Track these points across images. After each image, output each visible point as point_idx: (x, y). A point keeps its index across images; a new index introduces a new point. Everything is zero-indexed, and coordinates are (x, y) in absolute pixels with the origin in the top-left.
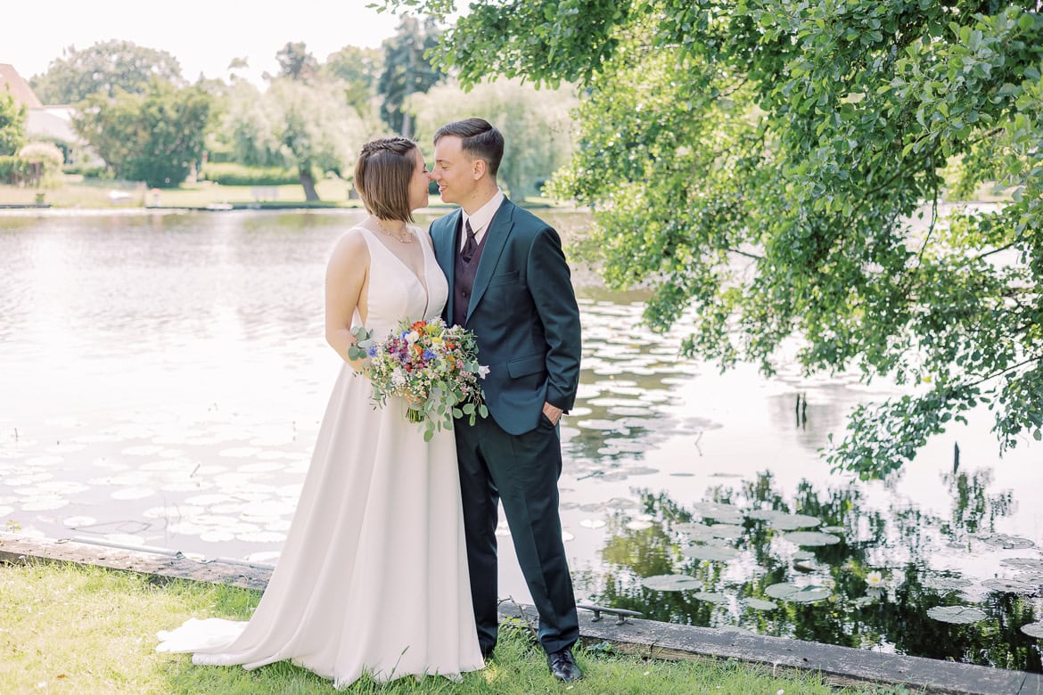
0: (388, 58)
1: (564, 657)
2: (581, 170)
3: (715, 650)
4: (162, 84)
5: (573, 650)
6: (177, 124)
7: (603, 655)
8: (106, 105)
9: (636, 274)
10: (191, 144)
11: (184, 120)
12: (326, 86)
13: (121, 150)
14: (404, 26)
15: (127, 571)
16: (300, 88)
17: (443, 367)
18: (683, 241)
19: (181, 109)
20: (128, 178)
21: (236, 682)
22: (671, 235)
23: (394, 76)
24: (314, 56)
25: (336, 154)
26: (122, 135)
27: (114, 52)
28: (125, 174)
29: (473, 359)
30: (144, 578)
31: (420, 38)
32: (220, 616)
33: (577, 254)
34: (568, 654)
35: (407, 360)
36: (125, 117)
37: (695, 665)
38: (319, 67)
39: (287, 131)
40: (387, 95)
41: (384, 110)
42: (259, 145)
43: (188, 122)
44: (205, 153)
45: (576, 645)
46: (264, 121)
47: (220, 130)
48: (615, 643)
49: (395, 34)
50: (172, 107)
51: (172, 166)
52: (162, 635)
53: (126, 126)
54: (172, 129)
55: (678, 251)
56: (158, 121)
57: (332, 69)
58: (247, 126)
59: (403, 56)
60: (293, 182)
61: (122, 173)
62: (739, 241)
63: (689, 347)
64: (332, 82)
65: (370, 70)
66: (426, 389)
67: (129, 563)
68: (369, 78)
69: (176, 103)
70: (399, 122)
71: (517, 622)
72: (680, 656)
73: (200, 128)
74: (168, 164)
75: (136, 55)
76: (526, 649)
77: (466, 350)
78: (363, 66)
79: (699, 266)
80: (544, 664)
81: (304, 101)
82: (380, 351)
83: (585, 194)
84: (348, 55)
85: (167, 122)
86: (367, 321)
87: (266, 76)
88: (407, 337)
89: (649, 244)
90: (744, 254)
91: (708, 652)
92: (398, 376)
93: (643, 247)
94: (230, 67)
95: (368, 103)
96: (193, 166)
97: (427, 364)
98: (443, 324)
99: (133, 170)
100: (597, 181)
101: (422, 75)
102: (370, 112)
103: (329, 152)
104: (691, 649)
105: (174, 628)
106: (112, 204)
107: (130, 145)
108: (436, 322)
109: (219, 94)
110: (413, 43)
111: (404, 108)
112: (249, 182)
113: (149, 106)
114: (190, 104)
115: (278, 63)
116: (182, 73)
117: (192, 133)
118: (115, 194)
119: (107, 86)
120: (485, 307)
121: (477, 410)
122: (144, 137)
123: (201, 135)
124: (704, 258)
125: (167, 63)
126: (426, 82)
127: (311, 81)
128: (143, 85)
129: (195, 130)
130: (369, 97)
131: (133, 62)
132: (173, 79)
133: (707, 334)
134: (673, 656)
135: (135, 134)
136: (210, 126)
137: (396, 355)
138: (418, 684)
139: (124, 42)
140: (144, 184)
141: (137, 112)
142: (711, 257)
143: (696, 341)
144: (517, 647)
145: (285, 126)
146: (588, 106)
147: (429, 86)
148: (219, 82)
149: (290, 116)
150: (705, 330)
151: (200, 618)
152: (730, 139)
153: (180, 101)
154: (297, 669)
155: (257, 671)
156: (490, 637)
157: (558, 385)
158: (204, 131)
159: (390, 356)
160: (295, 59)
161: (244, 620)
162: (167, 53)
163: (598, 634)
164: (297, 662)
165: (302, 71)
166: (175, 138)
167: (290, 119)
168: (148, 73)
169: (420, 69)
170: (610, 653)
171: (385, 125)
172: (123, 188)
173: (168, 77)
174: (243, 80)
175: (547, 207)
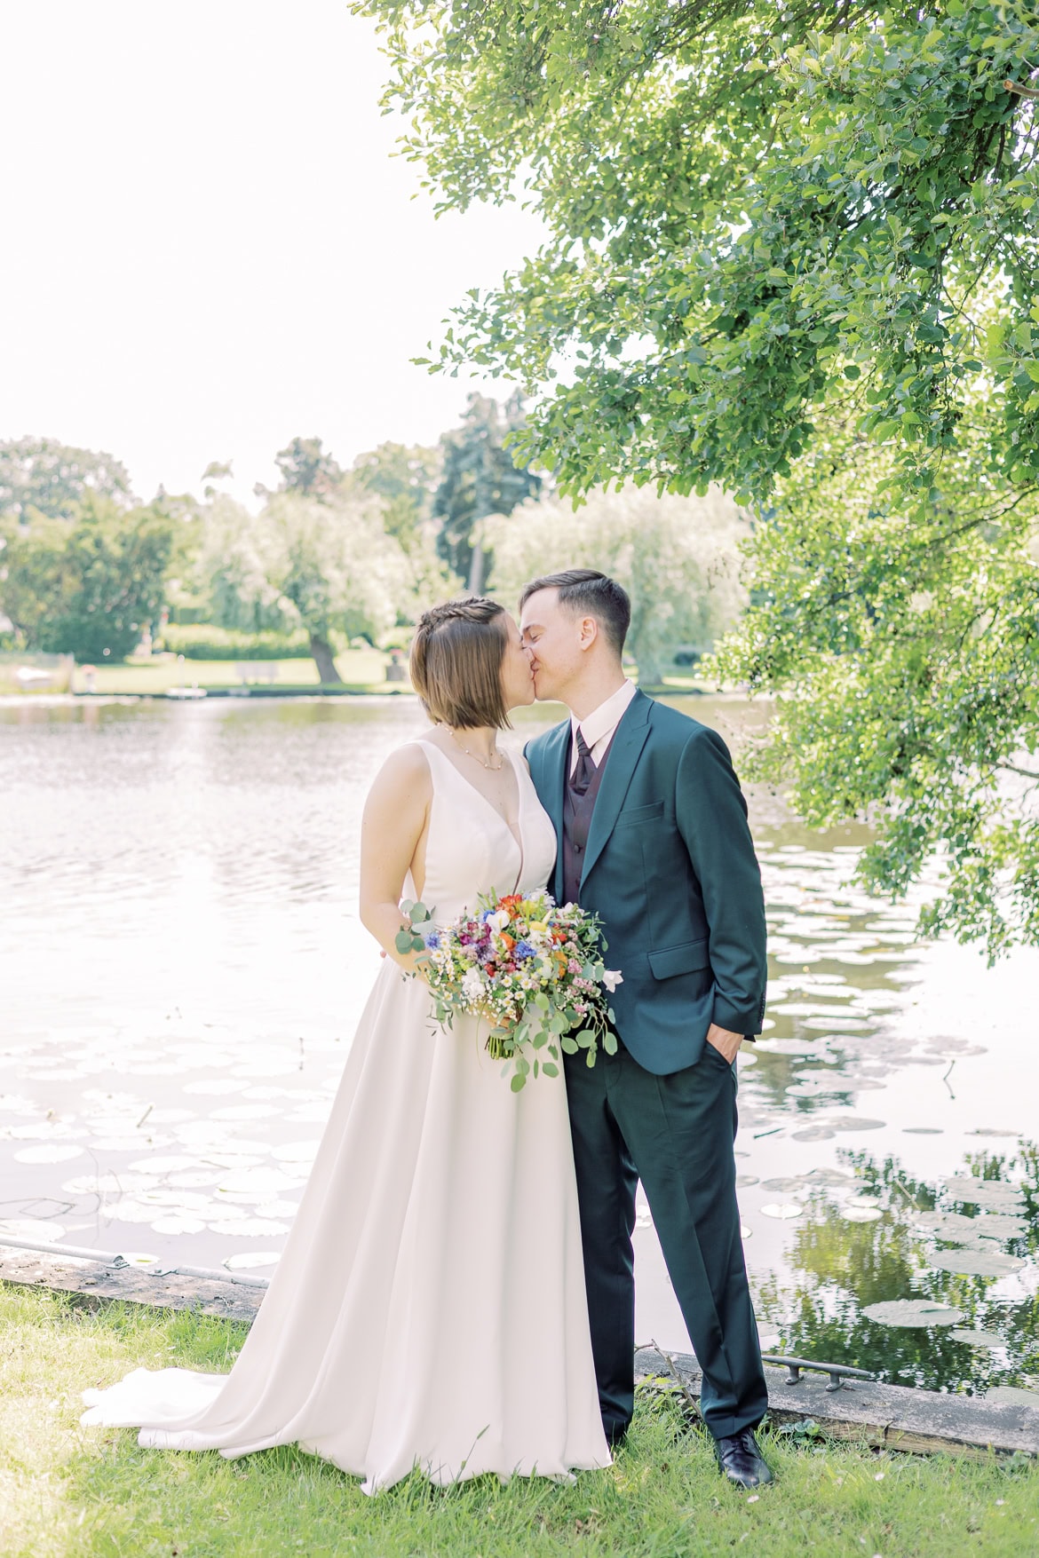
0: (447, 461)
1: (742, 1445)
2: (760, 637)
3: (992, 1437)
4: (101, 503)
5: (757, 1434)
6: (123, 566)
7: (805, 1442)
8: (14, 538)
9: (847, 803)
10: (144, 595)
11: (133, 558)
12: (352, 505)
13: (37, 606)
14: (474, 412)
15: (38, 1287)
16: (315, 510)
17: (547, 970)
18: (923, 751)
19: (129, 541)
20: (46, 649)
21: (208, 1479)
22: (902, 742)
23: (457, 488)
24: (334, 458)
25: (367, 610)
26: (38, 582)
27: (29, 454)
28: (43, 642)
29: (597, 959)
30: (63, 1298)
31: (498, 429)
32: (183, 1366)
33: (752, 770)
34: (748, 1440)
35: (489, 957)
36: (43, 555)
37: (960, 1461)
38: (342, 476)
39: (292, 574)
40: (447, 517)
41: (442, 542)
42: (245, 595)
43: (139, 561)
44: (165, 609)
45: (762, 1424)
46: (255, 561)
47: (188, 573)
48: (824, 1421)
49: (461, 423)
50: (115, 540)
51: (114, 629)
52: (90, 1395)
53: (45, 569)
54: (114, 573)
55: (914, 767)
56: (93, 561)
57: (362, 479)
58: (230, 568)
59: (473, 457)
60: (299, 653)
61: (38, 640)
62: (1011, 748)
63: (931, 923)
64: (361, 499)
65: (420, 481)
66: (517, 1004)
67: (39, 1274)
68: (419, 493)
69: (121, 534)
70: (465, 560)
71: (662, 1383)
72: (934, 1446)
73: (158, 571)
74: (108, 627)
75: (62, 460)
76: (678, 1429)
77: (586, 944)
78: (410, 474)
79: (948, 790)
80: (709, 1456)
81: (320, 529)
82: (446, 941)
83: (765, 675)
84: (387, 457)
85: (107, 562)
86: (425, 893)
87: (259, 490)
88: (491, 920)
89: (867, 756)
90: (1023, 773)
91: (980, 1441)
92: (474, 983)
93: (857, 760)
94: (204, 477)
95: (417, 530)
96: (146, 630)
97: (520, 965)
98: (549, 900)
99: (55, 635)
100: (784, 654)
101: (501, 486)
102: (419, 543)
103: (356, 608)
104: (952, 1434)
105: (110, 1384)
106: (22, 688)
107: (50, 597)
108: (538, 897)
109: (188, 518)
110: (488, 438)
111: (473, 540)
112: (233, 655)
113: (80, 537)
114: (143, 533)
115: (278, 469)
116: (131, 486)
117: (146, 579)
118: (26, 673)
119: (17, 508)
120: (610, 864)
121: (599, 1040)
122: (71, 585)
123: (160, 581)
124: (957, 778)
125: (108, 470)
126: (508, 498)
127: (329, 498)
128: (71, 505)
129: (151, 575)
130: (418, 521)
131: (57, 470)
132: (118, 496)
133: (962, 901)
134: (922, 1446)
135: (58, 580)
136: (172, 568)
137: (471, 948)
138: (503, 1489)
139: (43, 439)
140: (69, 659)
141: (61, 547)
142: (968, 778)
143: (942, 912)
144: (665, 1426)
145: (288, 567)
146: (769, 534)
147: (513, 505)
148: (187, 500)
149: (297, 551)
150: (958, 894)
151: (151, 1369)
152: (997, 588)
153: (127, 530)
154: (308, 1460)
155: (242, 1461)
156: (622, 1411)
157: (729, 995)
158: (164, 574)
159: (461, 950)
160: (305, 463)
161: (222, 1373)
162: (109, 456)
163: (797, 1406)
164: (308, 1448)
165: (316, 481)
166: (119, 587)
167: (297, 556)
168: (80, 487)
169: (498, 478)
170: (818, 1439)
171: (444, 565)
172: (37, 665)
173: (109, 493)
174: (224, 495)
175: (698, 692)
